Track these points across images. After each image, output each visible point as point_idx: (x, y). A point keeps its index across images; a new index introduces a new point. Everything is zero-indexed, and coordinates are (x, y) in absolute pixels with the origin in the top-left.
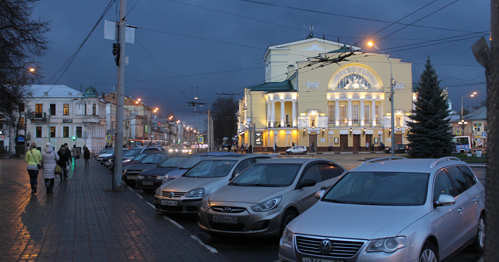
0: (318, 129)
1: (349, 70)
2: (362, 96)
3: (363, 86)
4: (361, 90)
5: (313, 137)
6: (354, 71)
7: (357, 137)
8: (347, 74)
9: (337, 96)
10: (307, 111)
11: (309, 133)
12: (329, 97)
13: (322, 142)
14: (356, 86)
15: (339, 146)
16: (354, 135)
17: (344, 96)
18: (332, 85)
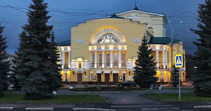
0: (82, 70)
1: (105, 30)
2: (111, 48)
3: (113, 41)
4: (111, 43)
5: (80, 75)
6: (108, 31)
7: (107, 75)
8: (104, 34)
9: (95, 48)
10: (76, 59)
11: (76, 72)
12: (90, 48)
13: (85, 78)
14: (107, 41)
15: (96, 81)
16: (105, 74)
17: (99, 48)
18: (94, 41)
